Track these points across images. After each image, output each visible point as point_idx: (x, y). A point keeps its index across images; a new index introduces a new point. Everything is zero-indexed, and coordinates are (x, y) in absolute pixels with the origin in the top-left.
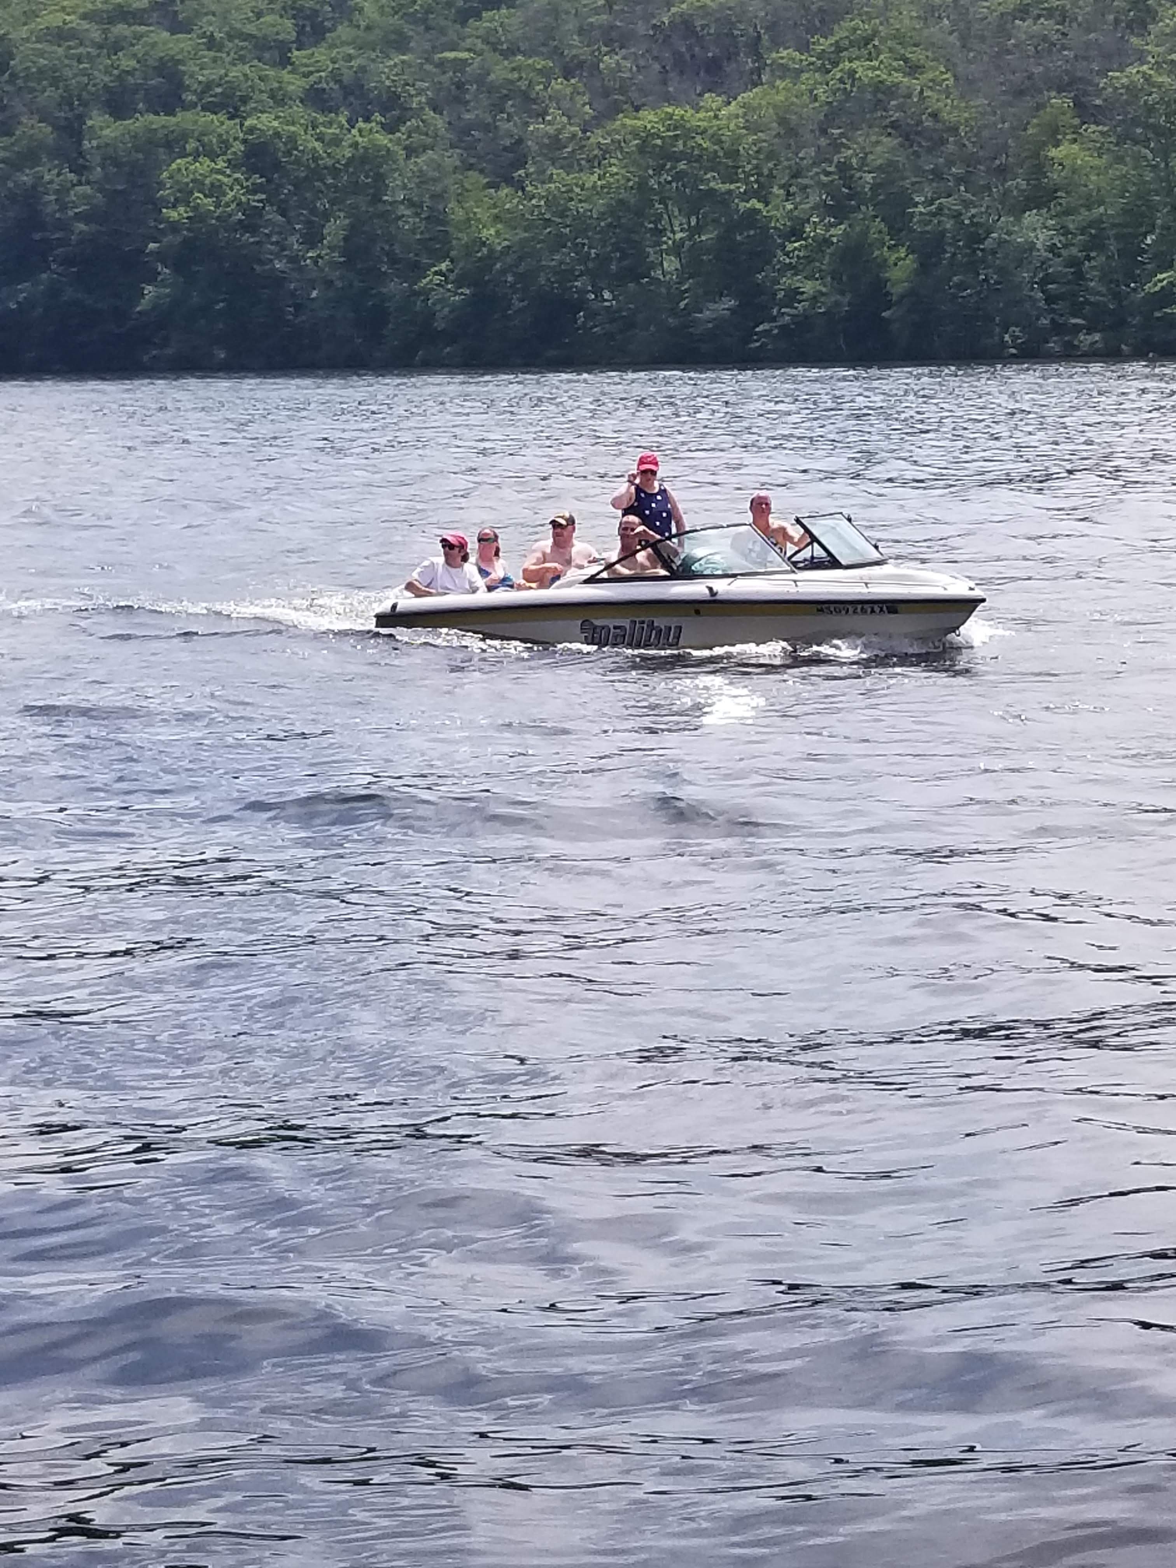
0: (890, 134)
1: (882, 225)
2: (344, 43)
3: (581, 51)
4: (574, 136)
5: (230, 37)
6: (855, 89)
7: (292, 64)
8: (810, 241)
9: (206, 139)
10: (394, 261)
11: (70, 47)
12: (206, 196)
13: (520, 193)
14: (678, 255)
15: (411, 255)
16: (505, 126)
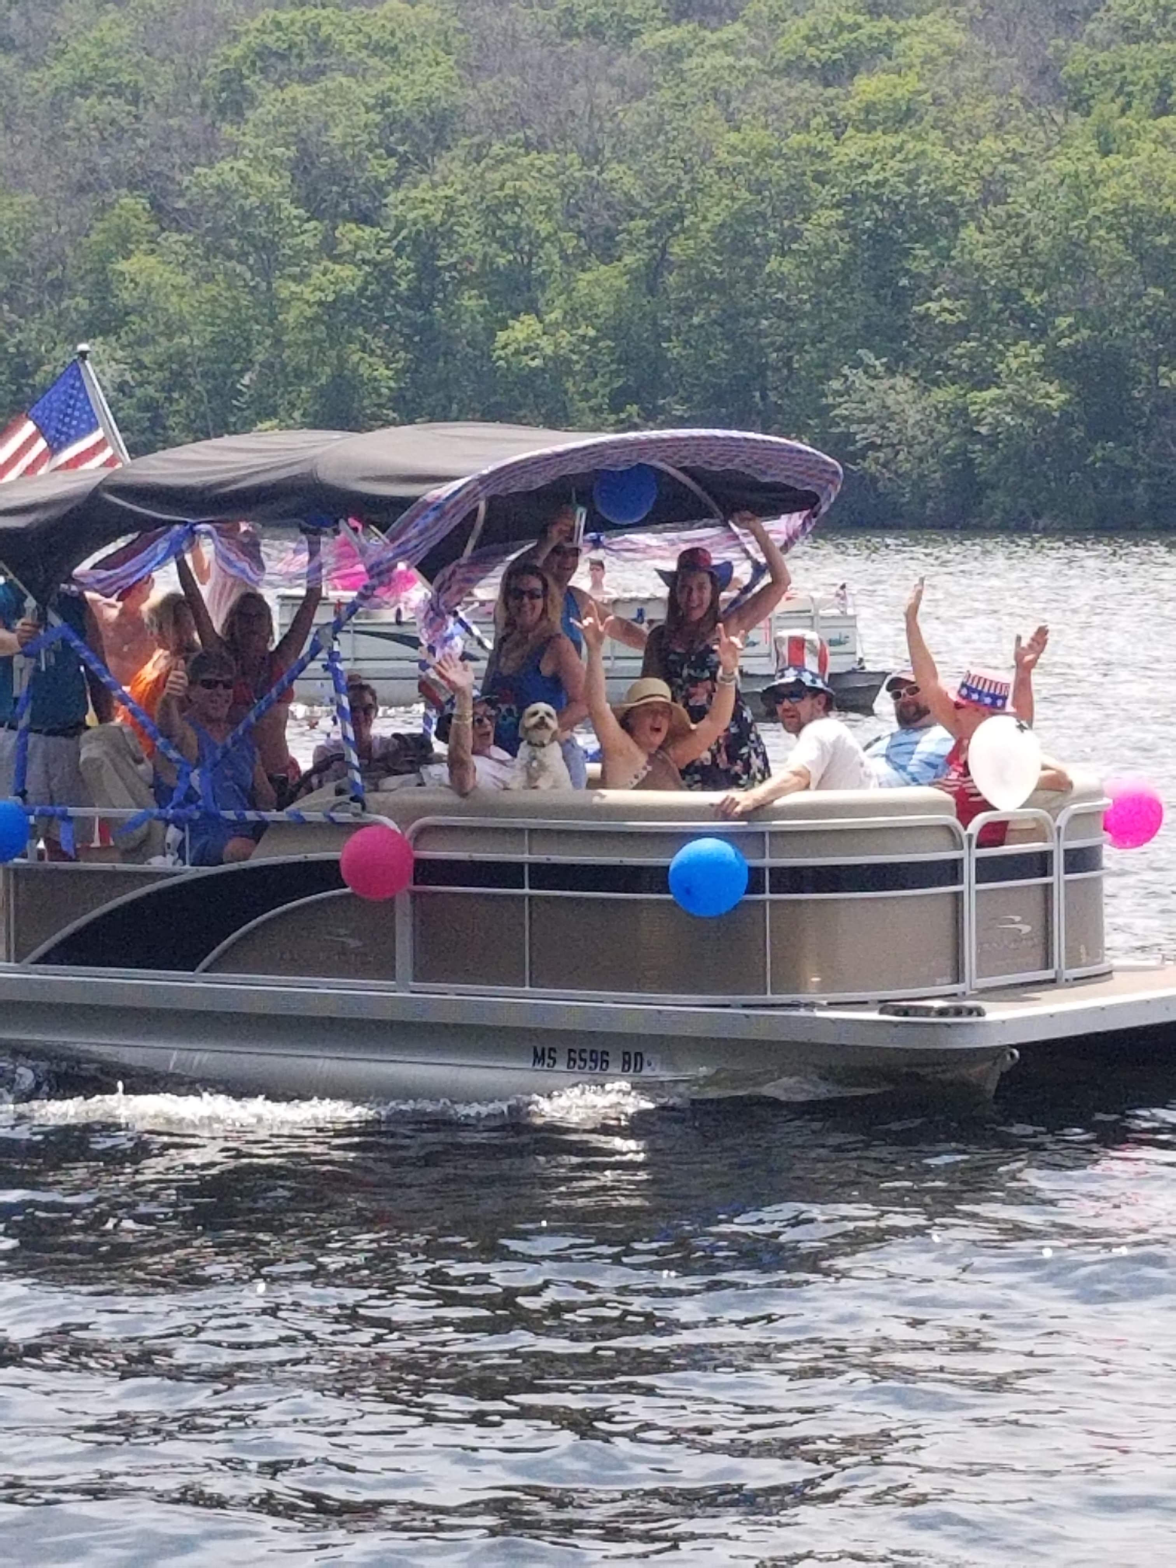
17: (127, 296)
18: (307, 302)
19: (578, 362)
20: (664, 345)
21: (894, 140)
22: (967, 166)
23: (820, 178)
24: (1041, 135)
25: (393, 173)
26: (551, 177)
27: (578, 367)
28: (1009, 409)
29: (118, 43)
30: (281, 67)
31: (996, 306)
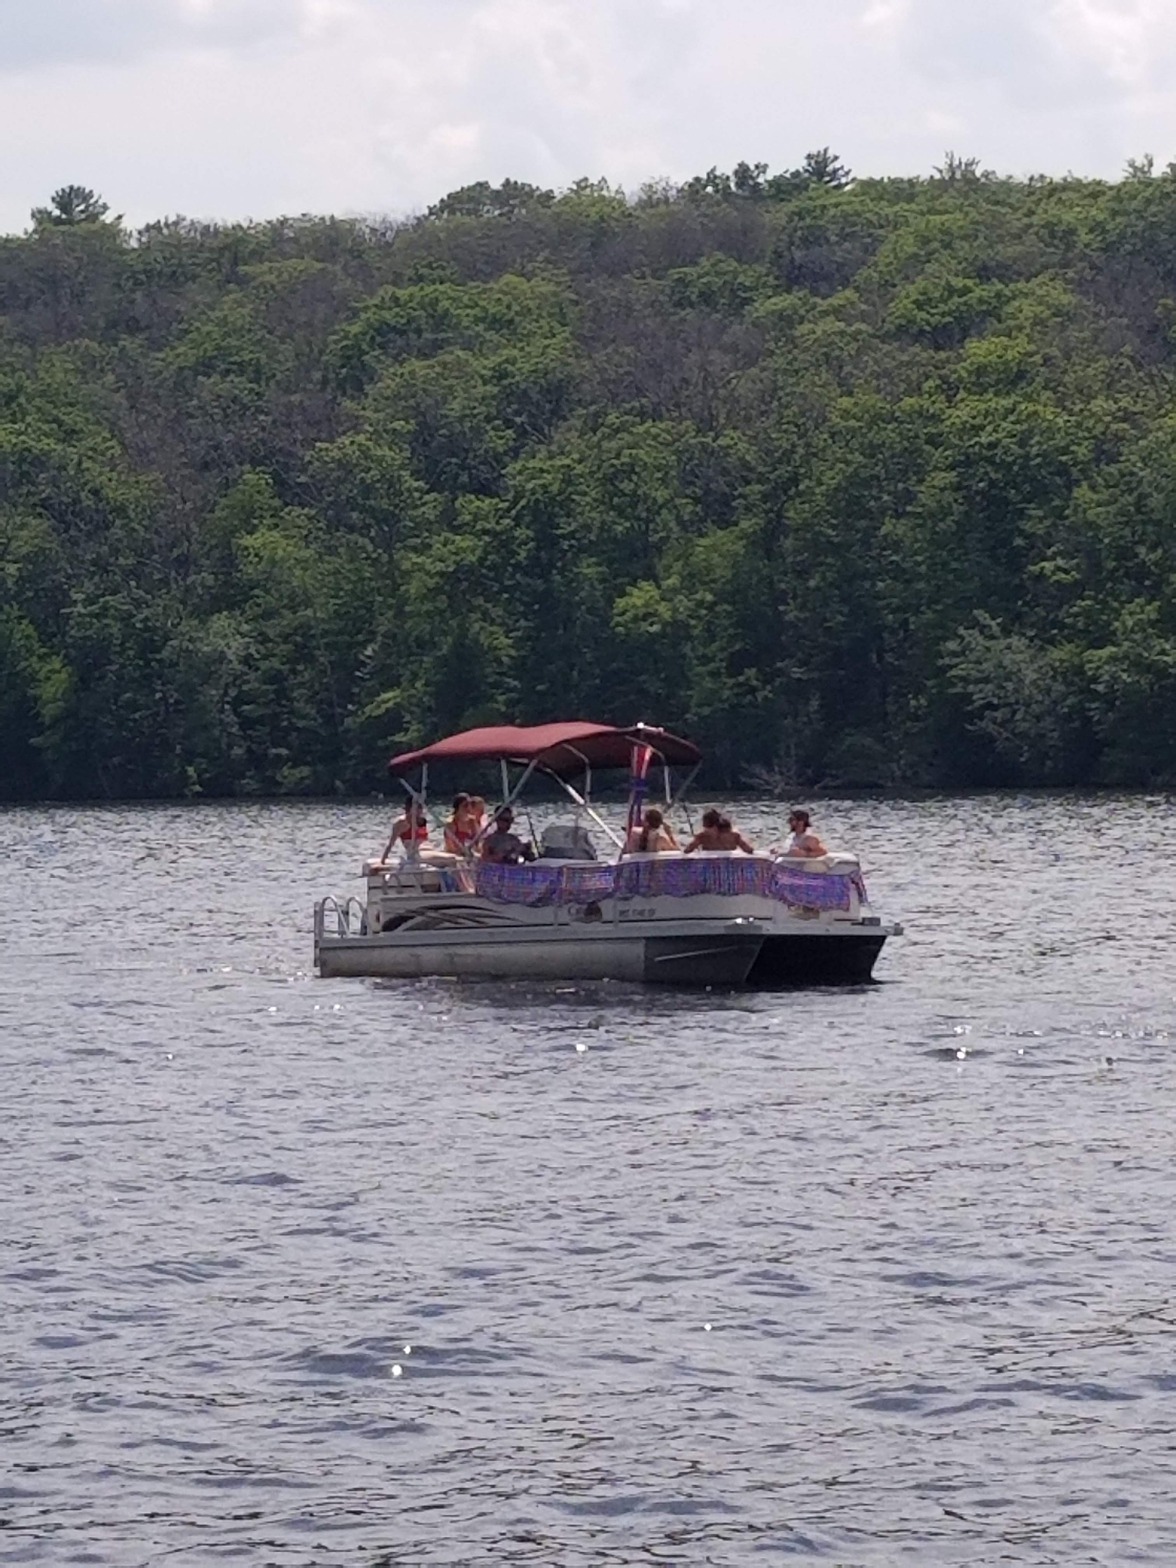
1: (31, 630)
17: (250, 570)
18: (428, 573)
19: (695, 627)
20: (781, 608)
21: (1006, 402)
22: (1079, 425)
23: (933, 441)
24: (1152, 394)
25: (511, 443)
26: (668, 445)
27: (696, 632)
28: (1125, 667)
29: (239, 323)
30: (400, 342)
31: (1111, 564)
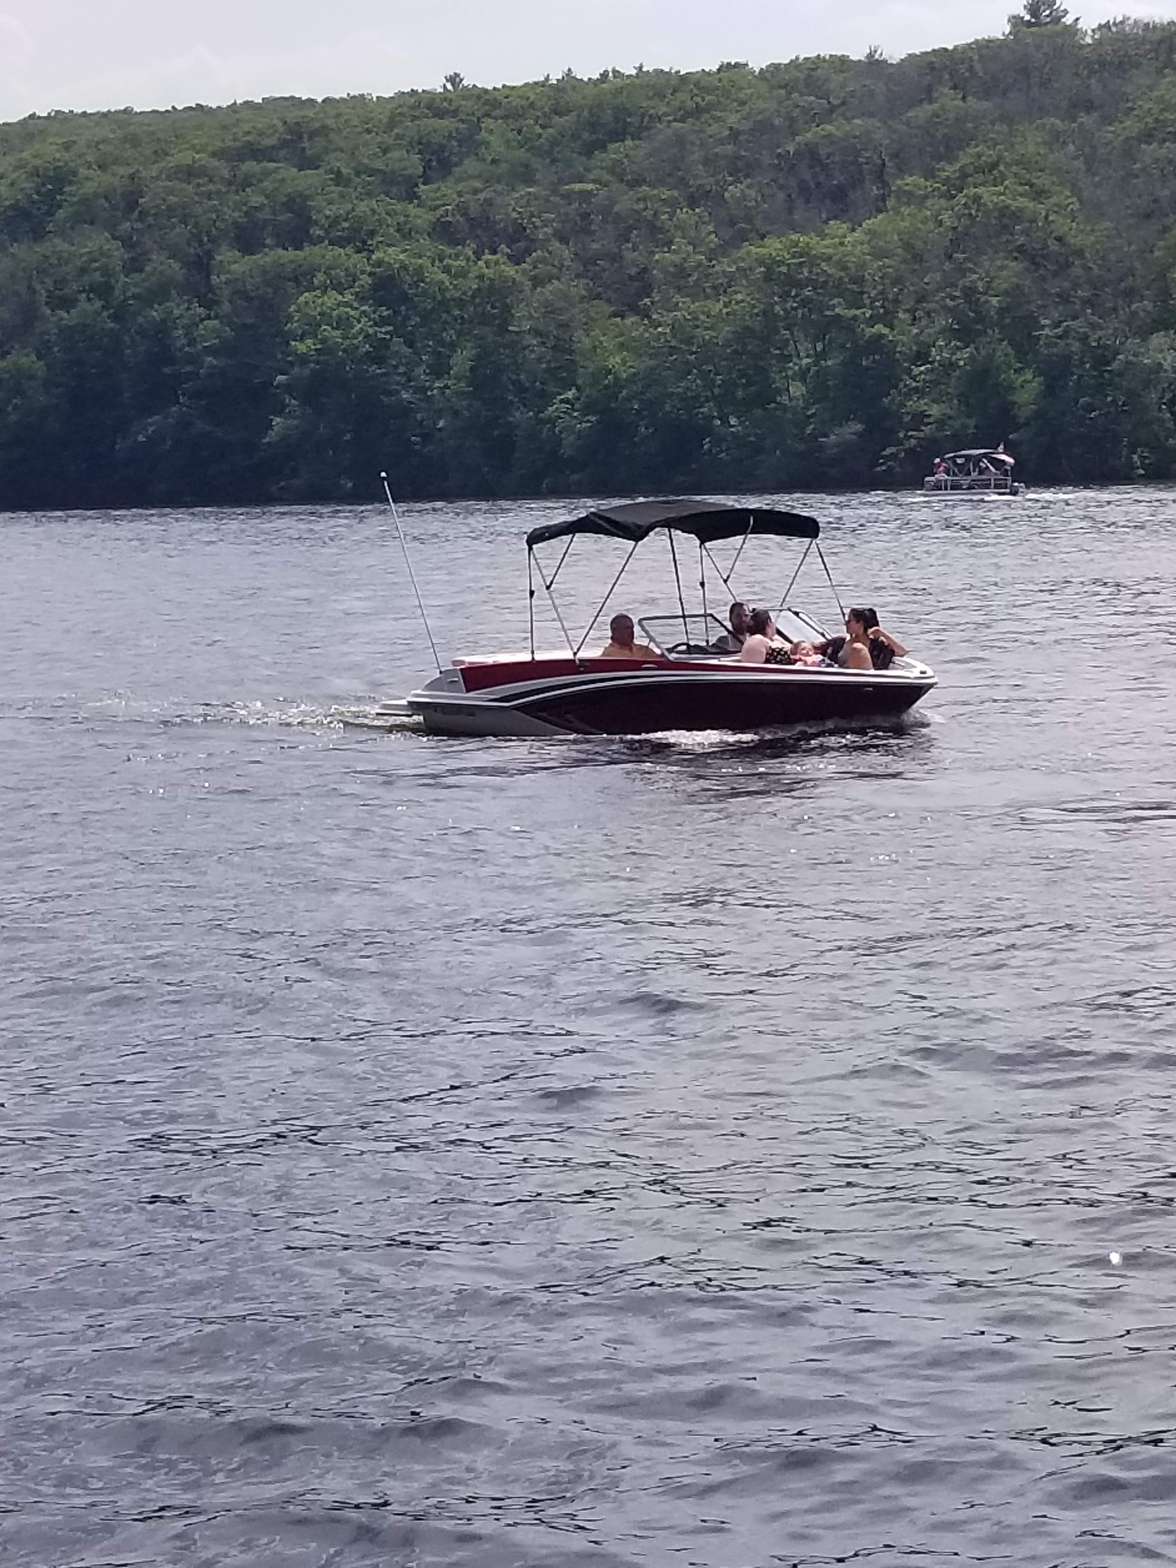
0: (1016, 258)
1: (1009, 350)
2: (470, 177)
3: (706, 181)
4: (700, 264)
5: (358, 174)
6: (980, 214)
7: (418, 198)
8: (936, 364)
9: (333, 272)
10: (520, 389)
11: (198, 185)
12: (333, 328)
13: (646, 322)
14: (803, 380)
15: (538, 383)
16: (629, 256)
